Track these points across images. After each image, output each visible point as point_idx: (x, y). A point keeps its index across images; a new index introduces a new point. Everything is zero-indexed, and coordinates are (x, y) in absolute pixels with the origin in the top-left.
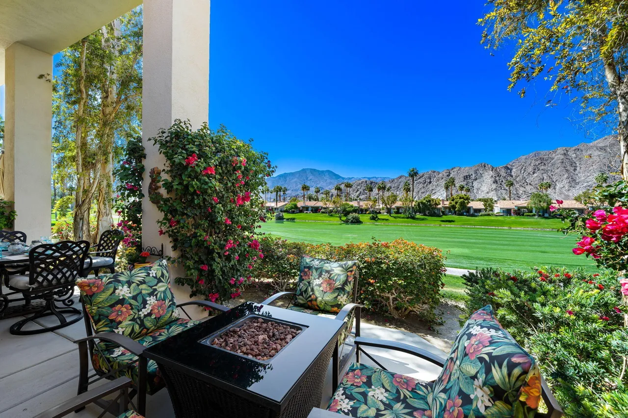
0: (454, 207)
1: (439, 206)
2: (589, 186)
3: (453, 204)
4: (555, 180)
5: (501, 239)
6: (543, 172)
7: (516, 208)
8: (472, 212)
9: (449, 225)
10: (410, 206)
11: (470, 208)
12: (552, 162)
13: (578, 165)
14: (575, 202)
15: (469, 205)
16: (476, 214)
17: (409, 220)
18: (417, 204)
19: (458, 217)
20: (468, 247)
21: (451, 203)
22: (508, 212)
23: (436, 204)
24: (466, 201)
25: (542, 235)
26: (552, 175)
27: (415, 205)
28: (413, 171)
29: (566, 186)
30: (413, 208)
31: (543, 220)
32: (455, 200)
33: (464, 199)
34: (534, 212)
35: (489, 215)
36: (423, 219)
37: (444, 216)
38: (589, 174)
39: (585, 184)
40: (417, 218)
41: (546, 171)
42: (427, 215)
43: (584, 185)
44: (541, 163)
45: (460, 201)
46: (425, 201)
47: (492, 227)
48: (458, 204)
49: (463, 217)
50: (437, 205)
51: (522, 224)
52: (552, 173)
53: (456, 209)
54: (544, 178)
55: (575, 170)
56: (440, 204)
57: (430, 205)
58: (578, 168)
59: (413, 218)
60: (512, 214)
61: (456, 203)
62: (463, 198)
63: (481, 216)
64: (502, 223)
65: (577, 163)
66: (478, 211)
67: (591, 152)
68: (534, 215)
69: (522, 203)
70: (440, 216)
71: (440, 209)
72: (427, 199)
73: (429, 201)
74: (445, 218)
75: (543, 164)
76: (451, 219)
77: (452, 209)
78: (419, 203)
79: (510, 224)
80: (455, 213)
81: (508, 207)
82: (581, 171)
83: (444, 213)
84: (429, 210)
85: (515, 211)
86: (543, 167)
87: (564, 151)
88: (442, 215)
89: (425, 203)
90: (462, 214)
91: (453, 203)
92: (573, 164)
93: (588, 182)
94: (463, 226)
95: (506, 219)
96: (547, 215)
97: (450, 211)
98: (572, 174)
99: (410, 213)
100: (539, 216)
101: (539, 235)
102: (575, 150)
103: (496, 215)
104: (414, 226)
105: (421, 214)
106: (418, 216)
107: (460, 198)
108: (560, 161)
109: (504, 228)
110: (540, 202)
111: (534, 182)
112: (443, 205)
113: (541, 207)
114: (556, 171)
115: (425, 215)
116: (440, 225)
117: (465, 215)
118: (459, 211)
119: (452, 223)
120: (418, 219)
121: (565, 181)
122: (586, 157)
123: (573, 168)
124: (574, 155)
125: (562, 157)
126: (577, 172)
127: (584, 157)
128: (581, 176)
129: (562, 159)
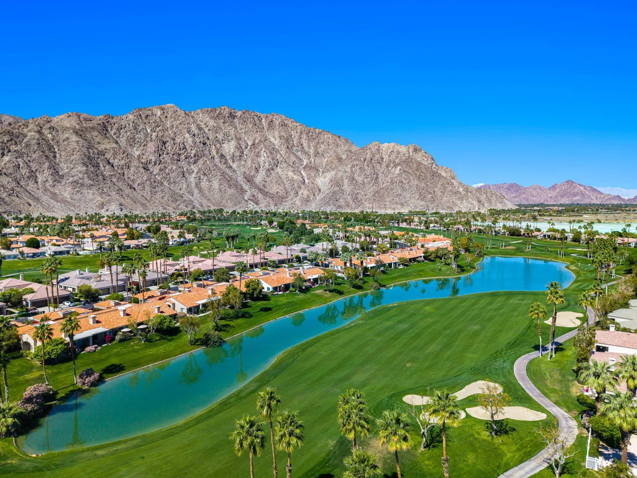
2: (75, 182)
4: (34, 170)
6: (16, 154)
12: (25, 141)
13: (56, 150)
26: (29, 161)
29: (49, 179)
38: (72, 166)
39: (71, 179)
41: (20, 155)
43: (70, 181)
44: (11, 140)
52: (29, 158)
54: (19, 165)
55: (55, 157)
58: (58, 155)
65: (55, 147)
67: (67, 135)
75: (13, 142)
82: (63, 160)
86: (13, 148)
87: (37, 126)
92: (50, 148)
93: (73, 177)
98: (53, 163)
102: (50, 128)
108: (35, 141)
111: (7, 169)
114: (34, 156)
121: (47, 173)
122: (64, 141)
123: (52, 154)
124: (50, 136)
125: (37, 136)
126: (57, 160)
127: (61, 141)
128: (64, 168)
129: (38, 139)
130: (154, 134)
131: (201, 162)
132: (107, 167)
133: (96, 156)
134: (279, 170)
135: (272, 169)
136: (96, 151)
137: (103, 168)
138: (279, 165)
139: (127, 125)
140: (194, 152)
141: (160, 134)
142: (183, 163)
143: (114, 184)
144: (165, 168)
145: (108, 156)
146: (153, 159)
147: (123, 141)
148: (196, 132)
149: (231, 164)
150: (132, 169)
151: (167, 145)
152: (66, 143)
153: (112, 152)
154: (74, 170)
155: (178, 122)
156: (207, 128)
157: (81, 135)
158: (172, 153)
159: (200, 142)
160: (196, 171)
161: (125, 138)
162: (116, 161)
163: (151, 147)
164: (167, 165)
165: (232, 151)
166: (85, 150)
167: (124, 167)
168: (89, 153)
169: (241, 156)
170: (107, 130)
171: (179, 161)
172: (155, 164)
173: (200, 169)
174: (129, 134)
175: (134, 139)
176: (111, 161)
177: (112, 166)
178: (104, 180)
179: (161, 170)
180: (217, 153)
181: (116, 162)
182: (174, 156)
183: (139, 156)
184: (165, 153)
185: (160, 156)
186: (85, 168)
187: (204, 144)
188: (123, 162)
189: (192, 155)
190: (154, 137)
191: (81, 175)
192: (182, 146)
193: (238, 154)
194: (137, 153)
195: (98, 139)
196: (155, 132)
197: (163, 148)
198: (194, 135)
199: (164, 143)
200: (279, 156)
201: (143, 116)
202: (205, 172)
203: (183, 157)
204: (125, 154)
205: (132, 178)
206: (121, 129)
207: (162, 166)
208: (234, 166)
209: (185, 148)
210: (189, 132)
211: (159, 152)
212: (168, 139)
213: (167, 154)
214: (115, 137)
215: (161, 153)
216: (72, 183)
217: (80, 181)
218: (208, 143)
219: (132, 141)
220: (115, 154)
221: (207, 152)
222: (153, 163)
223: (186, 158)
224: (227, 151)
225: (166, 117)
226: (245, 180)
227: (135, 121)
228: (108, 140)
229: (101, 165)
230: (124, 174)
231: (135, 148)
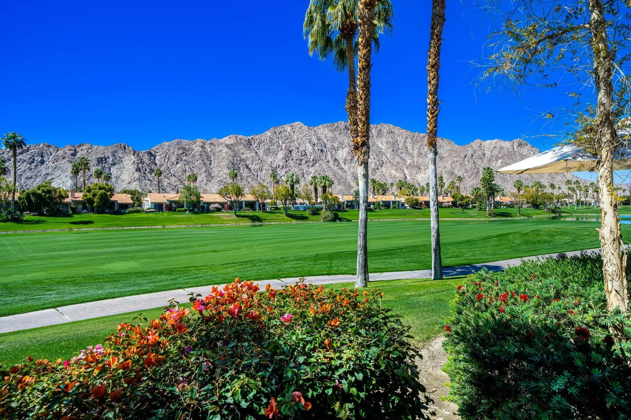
0: (91, 201)
1: (66, 200)
2: (221, 181)
3: (89, 197)
4: (195, 173)
5: (165, 241)
6: (185, 163)
7: (168, 203)
8: (116, 208)
9: (85, 228)
10: (10, 199)
11: (114, 202)
12: (192, 153)
14: (218, 195)
15: (112, 199)
16: (122, 211)
17: (9, 224)
18: (24, 196)
19: (97, 215)
20: (132, 258)
21: (86, 196)
22: (159, 207)
23: (62, 197)
24: (109, 193)
25: (201, 233)
26: (193, 167)
27: (20, 198)
28: (14, 137)
29: (204, 180)
30: (16, 202)
31: (194, 216)
32: (92, 191)
33: (106, 190)
34: (185, 207)
35: (138, 212)
36: (38, 222)
37: (76, 216)
38: (220, 170)
39: (218, 179)
40: (25, 221)
41: (188, 162)
42: (44, 215)
44: (184, 153)
45: (99, 193)
46: (40, 192)
47: (144, 227)
48: (97, 196)
49: (105, 215)
50: (64, 198)
51: (175, 221)
52: (193, 165)
53: (95, 204)
54: (186, 170)
55: (211, 164)
56: (68, 197)
57: (51, 198)
58: (213, 163)
59: (18, 220)
60: (164, 209)
61: (94, 195)
62: (104, 188)
63: (129, 213)
64: (156, 222)
65: (212, 157)
66: (124, 206)
67: (221, 148)
68: (186, 210)
69: (173, 196)
70: (70, 216)
71: (67, 204)
72: (44, 188)
73: (49, 192)
74: (77, 218)
75: (185, 154)
76: (87, 220)
77: (87, 205)
78: (28, 195)
79: (163, 222)
80: (93, 210)
81: (160, 201)
82: (215, 166)
83: (75, 211)
84: (48, 205)
85: (168, 205)
86: (184, 158)
87: (201, 143)
88: (72, 214)
89: (40, 195)
90: (103, 212)
91: (90, 195)
92: (208, 157)
93: (220, 177)
94: (106, 229)
95: (158, 215)
96: (196, 210)
97: (85, 207)
98: (208, 168)
99: (9, 213)
100: (190, 211)
101: (198, 232)
102: (210, 144)
103: (147, 212)
104: (21, 235)
105: (32, 214)
106: (27, 216)
107: (100, 188)
108: (199, 153)
109: (157, 227)
110: (191, 195)
111: (178, 173)
112: (73, 199)
113: (192, 201)
114: (196, 163)
115: (41, 214)
116: (71, 229)
117: (107, 213)
118: (98, 207)
119: (90, 225)
120: (28, 222)
121: (204, 175)
122: (218, 152)
123: (209, 162)
124: (209, 149)
125: (200, 149)
126: (212, 166)
127: (216, 152)
128: (215, 171)
129: (201, 152)
130: (284, 145)
131: (317, 165)
132: (246, 170)
133: (238, 162)
134: (383, 169)
135: (378, 169)
136: (239, 159)
137: (242, 171)
138: (384, 165)
139: (265, 140)
140: (312, 157)
141: (288, 145)
142: (304, 167)
143: (249, 183)
144: (290, 170)
145: (248, 163)
146: (281, 164)
147: (261, 152)
148: (316, 142)
149: (343, 166)
150: (264, 171)
151: (292, 153)
152: (219, 154)
153: (251, 159)
154: (221, 172)
155: (303, 135)
156: (326, 139)
157: (230, 148)
158: (296, 158)
159: (319, 149)
160: (313, 172)
161: (263, 150)
162: (254, 166)
163: (281, 155)
164: (291, 169)
165: (345, 155)
166: (231, 158)
167: (258, 170)
168: (234, 160)
169: (352, 160)
170: (251, 145)
171: (301, 164)
172: (283, 168)
173: (316, 171)
174: (266, 146)
175: (269, 149)
176: (249, 166)
177: (250, 169)
178: (242, 179)
179: (286, 172)
180: (332, 157)
181: (252, 167)
182: (297, 161)
183: (271, 163)
184: (290, 159)
185: (286, 161)
186: (228, 171)
187: (322, 151)
188: (258, 167)
189: (311, 160)
190: (283, 147)
191: (225, 176)
192: (303, 153)
193: (349, 158)
194: (270, 160)
195: (242, 151)
196: (284, 143)
197: (290, 155)
198: (314, 144)
199: (291, 152)
200: (384, 157)
201: (277, 132)
202: (320, 173)
203: (304, 162)
204: (260, 161)
205: (263, 178)
206: (261, 143)
207: (287, 169)
208: (346, 168)
209: (306, 154)
210: (310, 142)
211: (286, 159)
212: (293, 148)
213: (292, 160)
214: (256, 149)
215: (288, 159)
216: (218, 181)
217: (224, 180)
218: (325, 150)
219: (268, 152)
220: (253, 161)
221: (323, 157)
222: (281, 167)
223: (306, 162)
224: (341, 156)
225: (294, 132)
226: (353, 178)
227: (271, 137)
228: (249, 151)
229: (241, 169)
230: (257, 175)
231: (269, 157)
